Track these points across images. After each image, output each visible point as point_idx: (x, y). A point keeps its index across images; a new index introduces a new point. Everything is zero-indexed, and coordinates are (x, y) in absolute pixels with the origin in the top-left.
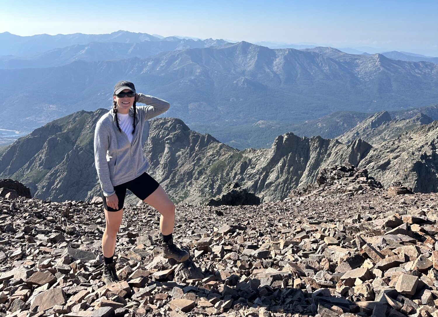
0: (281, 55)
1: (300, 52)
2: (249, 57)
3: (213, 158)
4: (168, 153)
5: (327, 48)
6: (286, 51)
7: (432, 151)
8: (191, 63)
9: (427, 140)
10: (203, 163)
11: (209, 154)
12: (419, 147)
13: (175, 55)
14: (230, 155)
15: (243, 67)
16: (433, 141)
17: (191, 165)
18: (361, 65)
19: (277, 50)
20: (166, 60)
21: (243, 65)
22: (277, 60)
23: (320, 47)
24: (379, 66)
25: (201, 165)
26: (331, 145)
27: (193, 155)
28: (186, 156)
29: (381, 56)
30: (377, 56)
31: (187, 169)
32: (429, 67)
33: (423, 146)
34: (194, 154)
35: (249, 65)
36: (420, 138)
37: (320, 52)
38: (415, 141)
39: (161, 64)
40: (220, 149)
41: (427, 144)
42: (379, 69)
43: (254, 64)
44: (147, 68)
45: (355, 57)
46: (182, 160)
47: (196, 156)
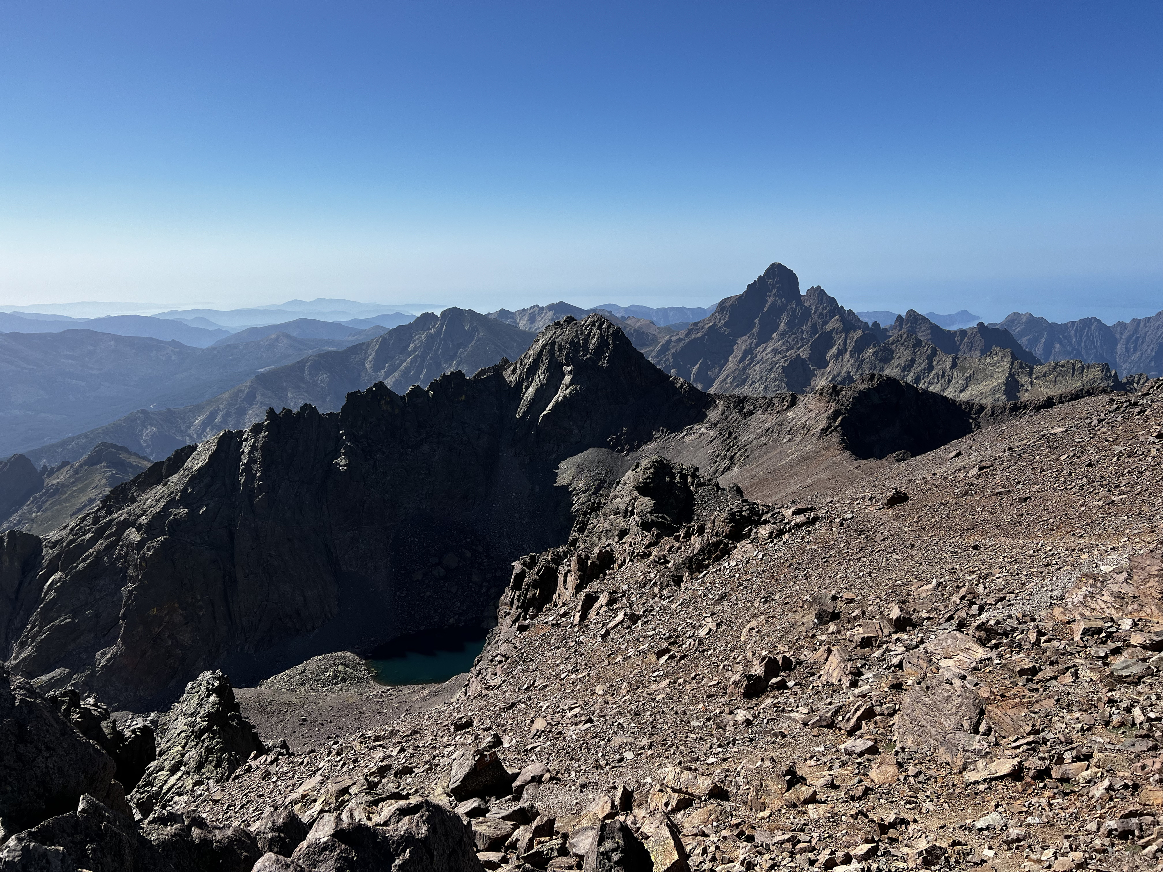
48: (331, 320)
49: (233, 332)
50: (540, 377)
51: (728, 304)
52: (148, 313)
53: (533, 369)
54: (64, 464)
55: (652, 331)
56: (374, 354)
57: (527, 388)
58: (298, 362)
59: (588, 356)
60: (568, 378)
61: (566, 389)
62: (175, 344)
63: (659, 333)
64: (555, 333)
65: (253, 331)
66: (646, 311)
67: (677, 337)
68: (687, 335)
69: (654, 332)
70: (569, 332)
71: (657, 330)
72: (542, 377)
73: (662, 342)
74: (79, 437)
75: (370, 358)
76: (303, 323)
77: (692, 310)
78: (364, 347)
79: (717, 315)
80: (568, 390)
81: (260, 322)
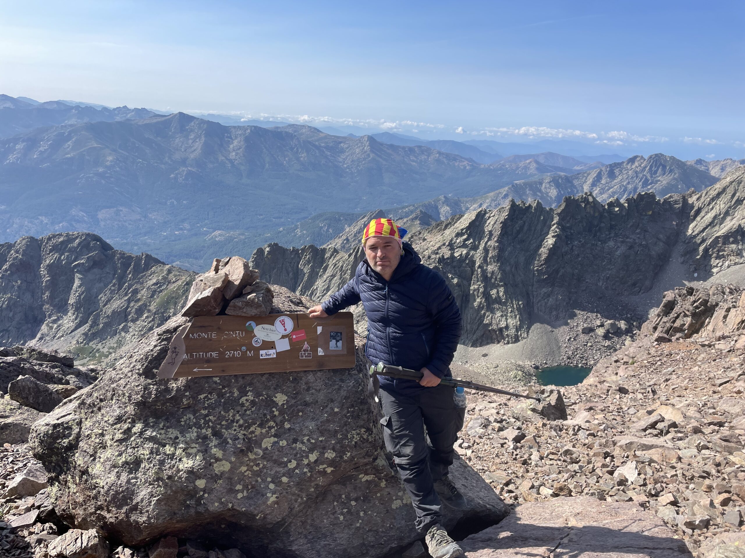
0: (240, 135)
1: (266, 131)
2: (192, 137)
3: (159, 287)
4: (79, 287)
5: (303, 126)
6: (247, 129)
7: (450, 252)
8: (96, 145)
9: (444, 240)
10: (143, 296)
11: (151, 282)
12: (436, 248)
13: (64, 133)
14: (185, 281)
15: (183, 152)
16: (451, 240)
17: (123, 300)
18: (347, 150)
19: (234, 127)
20: (48, 141)
21: (183, 150)
22: (235, 143)
23: (294, 125)
24: (368, 152)
25: (139, 299)
26: (327, 255)
27: (124, 287)
28: (113, 288)
29: (372, 139)
30: (366, 139)
31: (117, 306)
32: (425, 153)
33: (439, 248)
34: (127, 284)
35: (193, 149)
36: (435, 238)
37: (295, 131)
38: (431, 241)
39: (40, 147)
40: (168, 275)
41: (444, 244)
42: (369, 155)
43: (200, 147)
44: (14, 155)
45: (340, 140)
46: (105, 295)
47: (129, 287)
48: (566, 154)
53: (715, 199)
56: (591, 180)
75: (588, 183)
76: (549, 155)
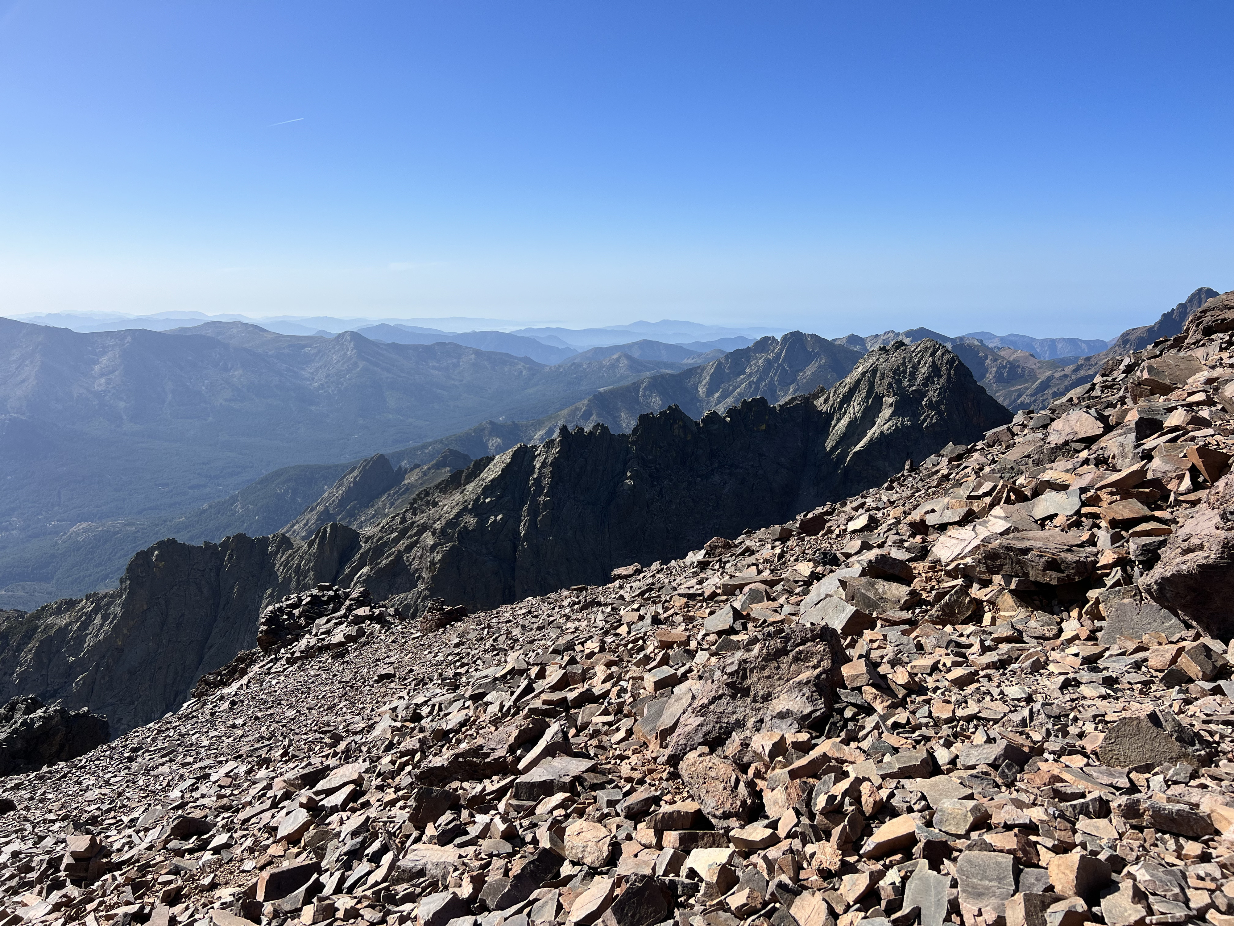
0: (112, 347)
7: (476, 520)
9: (466, 502)
12: (454, 516)
16: (477, 500)
18: (317, 358)
22: (104, 361)
24: (355, 359)
26: (272, 548)
29: (356, 337)
30: (349, 338)
32: (453, 354)
33: (459, 515)
36: (452, 499)
37: (219, 334)
38: (445, 506)
41: (466, 508)
42: (355, 364)
43: (33, 376)
45: (302, 343)
48: (672, 341)
49: (580, 351)
50: (855, 407)
51: (1133, 337)
52: (507, 329)
53: (847, 399)
54: (417, 466)
55: (1032, 364)
56: (708, 378)
57: (839, 420)
58: (634, 383)
59: (914, 388)
60: (887, 412)
61: (884, 424)
62: (526, 360)
63: (1039, 368)
64: (878, 359)
65: (598, 351)
66: (1028, 342)
67: (1062, 373)
68: (1075, 371)
69: (1034, 367)
70: (896, 358)
71: (1038, 365)
72: (857, 408)
73: (1042, 377)
74: (435, 442)
75: (704, 382)
76: (646, 344)
77: (1088, 342)
78: (699, 371)
79: (1117, 348)
80: (886, 426)
81: (606, 342)
